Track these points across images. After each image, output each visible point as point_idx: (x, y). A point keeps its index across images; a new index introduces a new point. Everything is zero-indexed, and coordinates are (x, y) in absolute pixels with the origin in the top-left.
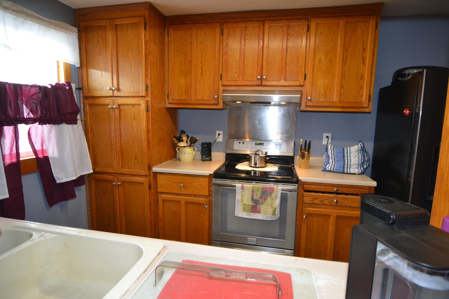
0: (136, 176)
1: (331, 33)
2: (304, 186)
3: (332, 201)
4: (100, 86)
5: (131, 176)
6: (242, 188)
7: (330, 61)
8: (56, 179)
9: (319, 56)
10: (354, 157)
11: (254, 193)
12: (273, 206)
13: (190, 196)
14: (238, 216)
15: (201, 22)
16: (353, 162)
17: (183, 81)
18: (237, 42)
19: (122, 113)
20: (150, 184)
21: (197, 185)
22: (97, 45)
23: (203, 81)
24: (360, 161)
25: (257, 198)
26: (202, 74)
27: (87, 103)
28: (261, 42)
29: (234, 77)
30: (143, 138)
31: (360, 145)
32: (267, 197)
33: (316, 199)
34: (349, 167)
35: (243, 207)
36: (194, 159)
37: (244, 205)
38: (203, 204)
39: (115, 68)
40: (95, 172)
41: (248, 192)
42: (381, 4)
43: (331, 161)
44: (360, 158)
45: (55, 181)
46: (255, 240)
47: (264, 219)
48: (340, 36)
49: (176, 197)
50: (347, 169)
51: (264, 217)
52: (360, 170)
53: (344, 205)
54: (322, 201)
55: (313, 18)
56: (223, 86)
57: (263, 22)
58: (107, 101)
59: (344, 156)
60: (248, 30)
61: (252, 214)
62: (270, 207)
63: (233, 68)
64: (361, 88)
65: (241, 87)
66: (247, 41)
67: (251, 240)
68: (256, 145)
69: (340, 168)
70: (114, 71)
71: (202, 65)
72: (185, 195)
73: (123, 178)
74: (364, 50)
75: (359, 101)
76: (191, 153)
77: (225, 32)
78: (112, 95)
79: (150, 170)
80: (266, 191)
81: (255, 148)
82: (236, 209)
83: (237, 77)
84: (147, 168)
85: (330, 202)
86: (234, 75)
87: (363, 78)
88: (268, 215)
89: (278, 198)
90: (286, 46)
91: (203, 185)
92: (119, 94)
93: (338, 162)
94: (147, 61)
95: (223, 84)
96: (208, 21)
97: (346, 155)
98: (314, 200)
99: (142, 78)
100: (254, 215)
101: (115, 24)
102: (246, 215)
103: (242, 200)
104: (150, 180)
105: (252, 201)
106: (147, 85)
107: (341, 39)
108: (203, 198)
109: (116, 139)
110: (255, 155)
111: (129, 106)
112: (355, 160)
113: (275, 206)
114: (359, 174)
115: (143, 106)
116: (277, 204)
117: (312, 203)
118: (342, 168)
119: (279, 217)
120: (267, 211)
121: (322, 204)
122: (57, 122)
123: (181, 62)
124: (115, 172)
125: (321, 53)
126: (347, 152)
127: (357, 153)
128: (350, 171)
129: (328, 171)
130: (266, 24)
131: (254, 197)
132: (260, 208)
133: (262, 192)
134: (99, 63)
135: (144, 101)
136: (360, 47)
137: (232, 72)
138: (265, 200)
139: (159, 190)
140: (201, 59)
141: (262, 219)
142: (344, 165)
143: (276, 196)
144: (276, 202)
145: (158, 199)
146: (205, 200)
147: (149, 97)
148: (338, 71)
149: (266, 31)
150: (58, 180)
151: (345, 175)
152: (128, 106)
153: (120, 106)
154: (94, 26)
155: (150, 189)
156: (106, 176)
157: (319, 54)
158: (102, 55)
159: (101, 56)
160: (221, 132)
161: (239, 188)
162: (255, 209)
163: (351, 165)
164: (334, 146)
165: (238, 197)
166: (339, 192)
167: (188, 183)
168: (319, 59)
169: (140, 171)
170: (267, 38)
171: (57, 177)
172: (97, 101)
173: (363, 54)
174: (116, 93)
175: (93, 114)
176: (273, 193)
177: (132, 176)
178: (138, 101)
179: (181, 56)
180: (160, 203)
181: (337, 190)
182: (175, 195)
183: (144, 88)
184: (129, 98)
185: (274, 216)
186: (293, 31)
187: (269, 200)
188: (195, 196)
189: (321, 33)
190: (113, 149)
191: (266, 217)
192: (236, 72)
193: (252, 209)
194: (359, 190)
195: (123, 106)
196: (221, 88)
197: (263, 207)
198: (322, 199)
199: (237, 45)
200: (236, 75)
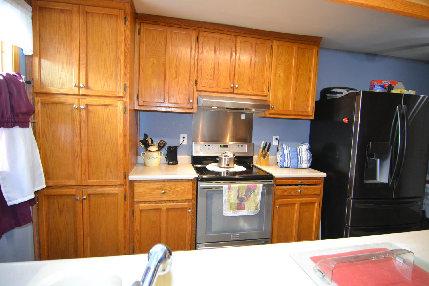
0: (108, 187)
1: (288, 55)
2: (277, 181)
3: (296, 192)
4: (60, 81)
5: (100, 187)
6: (229, 188)
7: (287, 77)
8: (7, 200)
9: (279, 72)
10: (304, 154)
11: (240, 192)
12: (256, 202)
13: (172, 202)
14: (226, 215)
15: (176, 26)
16: (304, 159)
17: (156, 83)
18: (212, 51)
19: (91, 115)
20: (125, 194)
21: (181, 189)
22: (56, 31)
23: (177, 85)
24: (308, 157)
25: (242, 196)
26: (177, 77)
27: (40, 101)
28: (234, 54)
29: (208, 83)
30: (119, 143)
31: (307, 145)
32: (251, 194)
33: (286, 191)
34: (301, 163)
35: (229, 206)
36: (160, 164)
37: (231, 204)
38: (186, 208)
39: (83, 62)
40: (48, 187)
41: (234, 192)
42: (321, 38)
43: (286, 159)
44: (308, 155)
45: (6, 202)
46: (238, 235)
47: (248, 215)
48: (295, 58)
49: (156, 204)
50: (300, 165)
51: (248, 213)
52: (308, 165)
53: (305, 194)
54: (290, 193)
55: (275, 40)
56: (198, 91)
57: (235, 36)
58: (70, 100)
59: (297, 154)
60: (222, 42)
61: (238, 211)
62: (253, 203)
63: (207, 75)
64: (307, 101)
65: (214, 93)
66: (221, 51)
67: (234, 237)
68: (221, 147)
69: (296, 164)
70: (83, 65)
71: (177, 68)
72: (166, 202)
73: (90, 191)
74: (310, 71)
75: (306, 111)
76: (159, 157)
77: (201, 39)
78: (78, 93)
79: (125, 179)
80: (250, 188)
81: (221, 150)
82: (224, 208)
83: (211, 83)
84: (123, 176)
85: (295, 193)
86: (208, 81)
87: (309, 93)
88: (252, 211)
89: (260, 194)
90: (254, 61)
91: (187, 189)
92: (88, 92)
93: (293, 159)
94: (126, 58)
95: (198, 89)
96: (183, 27)
97: (299, 153)
98: (284, 192)
99: (120, 76)
100: (239, 212)
101: (85, 11)
102: (232, 213)
103: (228, 200)
104: (125, 190)
105: (238, 199)
106: (125, 84)
107: (295, 60)
108: (185, 202)
109: (81, 145)
110: (224, 156)
111: (101, 107)
112: (305, 157)
113: (257, 201)
114: (307, 168)
115: (120, 107)
116: (259, 200)
117: (282, 195)
118: (297, 164)
119: (259, 211)
120: (251, 207)
121: (290, 195)
122: (10, 124)
123: (154, 63)
124: (78, 184)
125: (280, 70)
126: (300, 151)
127: (306, 152)
128: (302, 166)
129: (285, 167)
130: (238, 39)
131: (240, 196)
132: (244, 205)
133: (247, 190)
134: (60, 53)
135: (122, 102)
136: (307, 69)
137: (207, 79)
138: (249, 197)
139: (136, 200)
140: (176, 63)
141: (246, 215)
142: (298, 162)
143: (258, 193)
144: (258, 198)
145: (133, 210)
146: (188, 205)
147: (127, 98)
148: (292, 86)
149: (238, 45)
150: (10, 201)
151: (298, 170)
152: (99, 106)
153: (89, 107)
154: (55, 9)
155: (125, 199)
156: (64, 190)
157: (279, 71)
158: (64, 44)
159: (62, 44)
160: (186, 136)
161: (226, 189)
162: (240, 207)
163: (303, 161)
164: (289, 147)
165: (225, 197)
166: (302, 184)
167: (170, 189)
168: (279, 74)
169: (113, 181)
170: (239, 52)
171: (8, 198)
172: (56, 99)
173: (309, 75)
174: (83, 91)
175: (47, 114)
176: (256, 189)
177: (102, 187)
178: (113, 101)
179: (154, 57)
180: (137, 213)
181: (301, 182)
182: (154, 203)
183: (122, 87)
184: (100, 98)
185: (256, 210)
186: (259, 48)
187: (252, 196)
188: (177, 202)
189: (280, 53)
190: (77, 157)
191: (249, 212)
192: (210, 79)
193: (237, 207)
194: (315, 180)
195: (93, 107)
196: (196, 93)
197: (247, 204)
198: (289, 191)
199: (211, 53)
200: (210, 82)
